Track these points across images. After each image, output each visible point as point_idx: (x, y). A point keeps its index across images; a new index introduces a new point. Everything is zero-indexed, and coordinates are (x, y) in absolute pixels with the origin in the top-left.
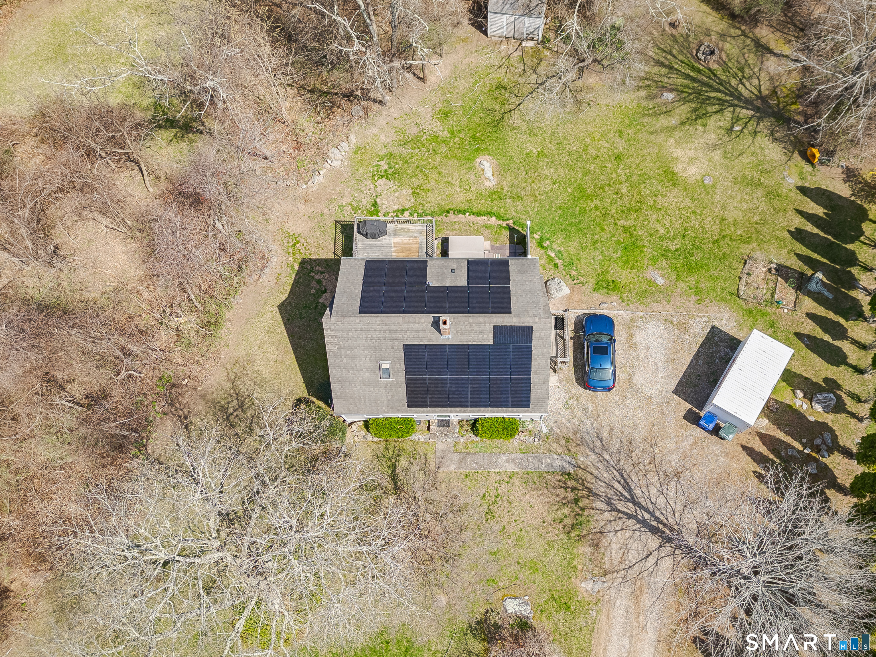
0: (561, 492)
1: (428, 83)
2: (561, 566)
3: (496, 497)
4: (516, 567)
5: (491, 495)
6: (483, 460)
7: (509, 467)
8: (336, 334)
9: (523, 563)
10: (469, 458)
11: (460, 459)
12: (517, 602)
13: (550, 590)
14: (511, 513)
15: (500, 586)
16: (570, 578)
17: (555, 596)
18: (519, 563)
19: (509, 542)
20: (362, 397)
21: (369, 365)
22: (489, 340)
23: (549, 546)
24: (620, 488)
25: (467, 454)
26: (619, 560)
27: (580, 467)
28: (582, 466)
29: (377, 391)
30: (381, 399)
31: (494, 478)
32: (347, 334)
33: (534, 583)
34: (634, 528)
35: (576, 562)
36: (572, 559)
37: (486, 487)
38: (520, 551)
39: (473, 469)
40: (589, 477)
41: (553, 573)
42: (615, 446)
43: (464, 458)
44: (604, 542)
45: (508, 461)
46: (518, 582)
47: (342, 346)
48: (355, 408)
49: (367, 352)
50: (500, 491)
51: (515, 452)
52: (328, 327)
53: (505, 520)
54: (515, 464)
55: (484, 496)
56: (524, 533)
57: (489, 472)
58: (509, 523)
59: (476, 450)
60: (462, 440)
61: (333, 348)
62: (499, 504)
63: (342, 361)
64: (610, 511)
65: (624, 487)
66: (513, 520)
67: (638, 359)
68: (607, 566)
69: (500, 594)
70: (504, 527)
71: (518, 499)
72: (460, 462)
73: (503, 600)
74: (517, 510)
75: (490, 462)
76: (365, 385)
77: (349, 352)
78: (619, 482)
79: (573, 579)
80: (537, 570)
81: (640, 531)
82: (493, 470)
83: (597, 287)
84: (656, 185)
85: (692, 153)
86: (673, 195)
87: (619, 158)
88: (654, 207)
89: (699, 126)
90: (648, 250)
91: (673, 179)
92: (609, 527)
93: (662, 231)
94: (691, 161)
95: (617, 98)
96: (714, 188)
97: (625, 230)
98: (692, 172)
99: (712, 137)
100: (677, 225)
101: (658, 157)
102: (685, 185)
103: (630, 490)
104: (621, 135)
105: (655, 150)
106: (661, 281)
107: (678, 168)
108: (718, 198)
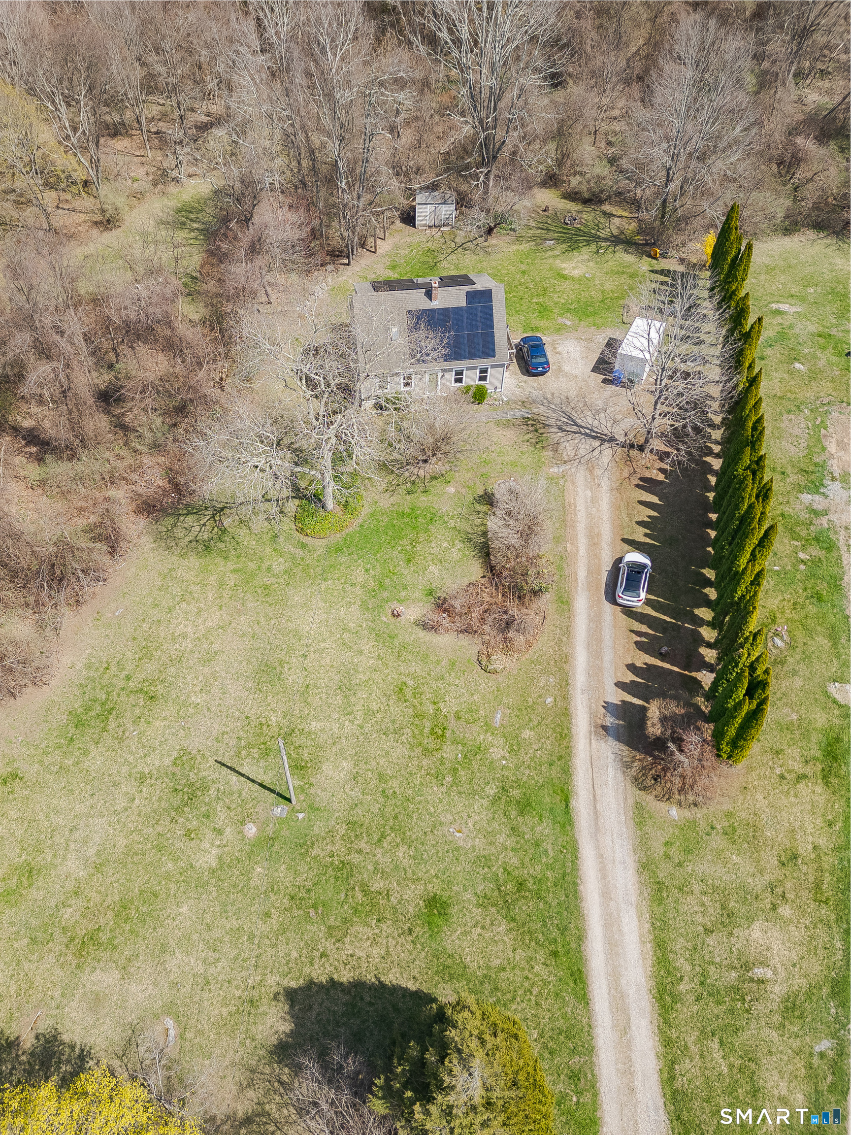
0: (524, 427)
1: (377, 253)
2: (533, 462)
4: (501, 466)
7: (484, 419)
9: (505, 463)
13: (529, 474)
16: (541, 467)
18: (502, 464)
19: (493, 454)
21: (383, 330)
22: (463, 303)
23: (522, 454)
24: (565, 420)
26: (574, 455)
27: (535, 414)
28: (537, 413)
29: (389, 352)
30: (392, 359)
32: (369, 306)
33: (516, 472)
34: (580, 438)
35: (543, 460)
36: (540, 458)
37: (469, 431)
38: (502, 458)
40: (542, 418)
41: (529, 466)
42: (557, 401)
44: (561, 448)
46: (505, 473)
47: (365, 315)
50: (480, 431)
52: (356, 301)
53: (487, 445)
54: (488, 417)
56: (502, 450)
58: (490, 446)
61: (359, 317)
62: (481, 438)
63: (365, 328)
64: (561, 432)
65: (568, 419)
66: (493, 444)
67: (562, 358)
68: (566, 458)
69: (493, 480)
71: (494, 433)
73: (496, 482)
74: (495, 439)
76: (381, 347)
78: (565, 418)
81: (585, 439)
83: (525, 331)
84: (553, 281)
85: (574, 265)
86: (566, 284)
87: (524, 272)
88: (554, 291)
89: (575, 253)
90: (556, 311)
91: (564, 277)
92: (562, 440)
93: (563, 301)
94: (574, 268)
95: (515, 247)
96: (593, 278)
97: (537, 303)
98: (576, 273)
99: (586, 257)
100: (573, 297)
101: (551, 269)
102: (573, 279)
103: (573, 420)
104: (522, 262)
105: (548, 266)
106: (568, 323)
107: (566, 272)
108: (597, 282)
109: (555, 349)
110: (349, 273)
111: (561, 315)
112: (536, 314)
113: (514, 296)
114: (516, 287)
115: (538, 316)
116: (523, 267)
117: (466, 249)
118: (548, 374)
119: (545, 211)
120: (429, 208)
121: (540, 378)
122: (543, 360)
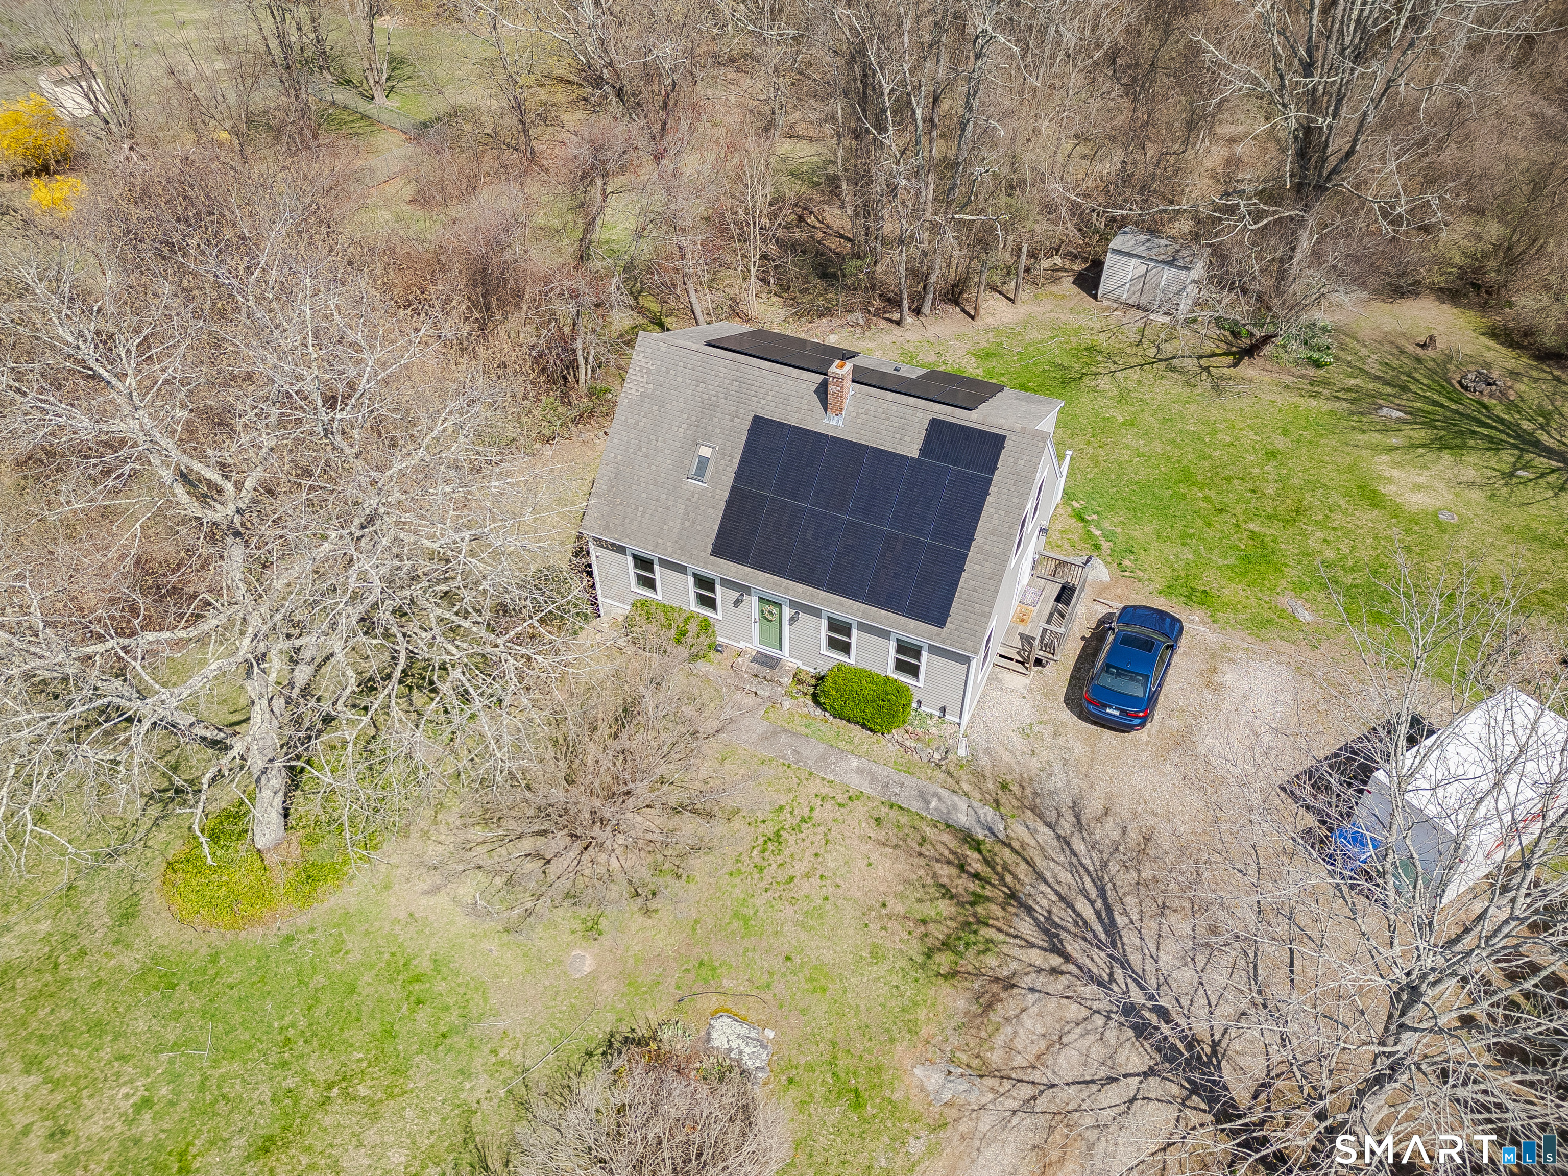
0: (945, 872)
1: (979, 322)
2: (883, 1006)
3: (803, 820)
4: (778, 964)
5: (796, 812)
6: (812, 751)
7: (857, 783)
8: (649, 366)
9: (798, 961)
10: (783, 738)
11: (765, 733)
12: (744, 1030)
13: (834, 1044)
14: (820, 859)
15: (721, 986)
16: (892, 1040)
17: (841, 1063)
18: (788, 958)
19: (790, 910)
20: (641, 509)
21: (678, 445)
22: (911, 448)
23: (874, 954)
24: (1088, 913)
25: (785, 730)
26: (1031, 1058)
27: (1009, 846)
28: (1016, 844)
29: (670, 503)
30: (671, 524)
31: (815, 787)
32: (668, 372)
33: (803, 1012)
34: (1095, 1005)
35: (922, 1014)
36: (916, 1004)
37: (791, 796)
38: (803, 936)
39: (783, 758)
40: (1022, 870)
41: (857, 1012)
42: (1107, 832)
43: (775, 734)
44: (1009, 1006)
45: (860, 771)
46: (768, 997)
47: (649, 391)
48: (620, 528)
49: (685, 416)
50: (816, 814)
51: (882, 761)
52: (642, 349)
53: (801, 868)
54: (871, 782)
55: (781, 808)
56: (828, 907)
57: (811, 774)
58: (807, 876)
59: (804, 730)
60: (787, 704)
61: (633, 391)
62: (803, 835)
63: (637, 423)
64: (1045, 950)
65: (1098, 914)
66: (818, 873)
68: (996, 1058)
69: (714, 1001)
70: (792, 879)
71: (848, 842)
72: (765, 737)
73: (714, 1015)
74: (835, 860)
75: (823, 758)
76: (656, 484)
77: (655, 408)
78: (1092, 903)
79: (899, 1048)
80: (824, 990)
81: (1108, 1018)
82: (822, 774)
83: (1168, 591)
84: (1335, 497)
85: (1422, 480)
86: (1367, 517)
87: (1272, 455)
88: (1322, 524)
89: (1446, 456)
90: (1292, 573)
91: (1374, 500)
92: (1028, 981)
93: (1329, 554)
94: (1418, 488)
95: (1293, 399)
96: (1458, 529)
97: (1253, 535)
98: (1416, 501)
99: (1470, 474)
100: (1365, 555)
101: (1351, 469)
102: (1397, 512)
103: (1111, 927)
104: (1285, 432)
105: (1348, 461)
106: (1305, 616)
107: (1388, 490)
108: (1463, 541)
109: (1214, 670)
110: (887, 340)
111: (1300, 587)
112: (1231, 561)
113: (1206, 499)
114: (1228, 480)
115: (1231, 568)
116: (1280, 443)
117: (1173, 369)
118: (1142, 735)
119: (1423, 346)
120: (1135, 268)
121: (1107, 734)
122: (1137, 691)
